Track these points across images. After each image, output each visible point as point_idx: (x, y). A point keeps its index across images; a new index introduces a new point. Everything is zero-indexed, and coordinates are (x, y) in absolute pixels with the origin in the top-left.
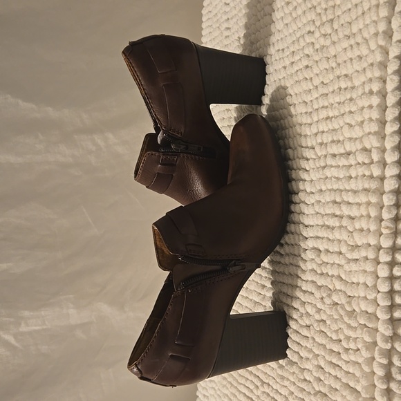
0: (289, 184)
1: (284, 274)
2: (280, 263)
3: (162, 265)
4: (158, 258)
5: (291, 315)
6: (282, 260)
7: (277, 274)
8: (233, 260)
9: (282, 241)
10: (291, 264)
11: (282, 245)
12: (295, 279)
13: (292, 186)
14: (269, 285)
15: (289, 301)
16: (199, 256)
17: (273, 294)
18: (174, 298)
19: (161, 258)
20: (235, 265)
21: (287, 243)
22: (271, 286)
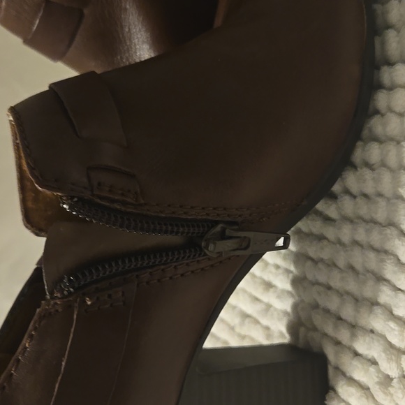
0: (377, 41)
1: (332, 265)
2: (321, 238)
3: (32, 221)
4: (24, 201)
5: (342, 368)
6: (330, 232)
7: (309, 263)
8: (217, 223)
9: (336, 188)
10: (356, 243)
11: (334, 197)
12: (371, 283)
13: (383, 43)
14: (284, 284)
15: (344, 335)
16: (113, 201)
17: (295, 307)
18: (41, 318)
19: (30, 204)
20: (223, 236)
21: (347, 192)
22: (288, 287)
